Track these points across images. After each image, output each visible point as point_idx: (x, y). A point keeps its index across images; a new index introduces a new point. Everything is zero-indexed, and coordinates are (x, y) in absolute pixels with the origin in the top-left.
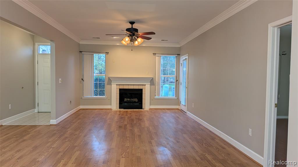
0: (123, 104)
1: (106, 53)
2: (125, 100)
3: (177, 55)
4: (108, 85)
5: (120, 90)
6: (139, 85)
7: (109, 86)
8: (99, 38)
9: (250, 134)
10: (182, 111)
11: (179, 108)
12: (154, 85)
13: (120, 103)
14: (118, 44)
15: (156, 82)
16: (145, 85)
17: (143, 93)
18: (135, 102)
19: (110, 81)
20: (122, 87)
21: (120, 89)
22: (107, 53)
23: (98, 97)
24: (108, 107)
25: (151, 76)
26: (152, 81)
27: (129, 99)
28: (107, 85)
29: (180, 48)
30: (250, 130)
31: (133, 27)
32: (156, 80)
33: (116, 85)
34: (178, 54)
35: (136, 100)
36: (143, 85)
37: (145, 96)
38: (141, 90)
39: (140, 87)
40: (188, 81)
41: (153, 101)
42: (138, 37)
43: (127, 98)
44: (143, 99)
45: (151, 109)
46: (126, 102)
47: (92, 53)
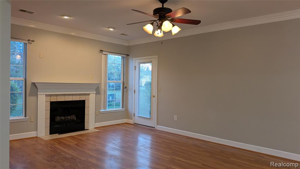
2: (58, 119)
3: (125, 56)
6: (80, 95)
7: (34, 97)
11: (127, 122)
12: (100, 94)
13: (51, 126)
15: (102, 90)
16: (89, 94)
17: (86, 106)
18: (73, 121)
19: (35, 88)
20: (54, 99)
21: (51, 102)
22: (30, 41)
24: (32, 134)
25: (95, 82)
26: (98, 90)
27: (64, 117)
28: (29, 96)
29: (129, 48)
33: (46, 95)
34: (127, 55)
35: (74, 117)
36: (85, 94)
37: (89, 110)
38: (84, 102)
39: (82, 98)
41: (99, 116)
43: (61, 116)
44: (85, 116)
45: (97, 128)
46: (58, 123)
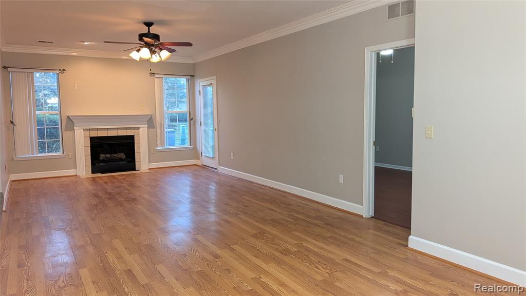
0: (97, 164)
1: (60, 70)
2: (102, 156)
3: (189, 77)
4: (67, 132)
5: (92, 139)
6: (127, 129)
7: (69, 132)
8: (52, 42)
9: (341, 181)
10: (204, 167)
11: (197, 164)
12: (154, 128)
13: (93, 164)
14: (74, 54)
15: (157, 122)
16: (139, 128)
17: (136, 142)
18: (121, 160)
19: (70, 122)
20: (95, 134)
22: (63, 70)
23: (47, 154)
24: (71, 172)
25: (147, 112)
26: (150, 122)
27: (109, 155)
28: (65, 131)
29: (194, 66)
30: (341, 177)
31: (151, 32)
32: (158, 118)
33: (84, 129)
34: (191, 76)
35: (122, 156)
36: (134, 128)
37: (140, 147)
38: (133, 137)
39: (130, 133)
40: (218, 119)
41: (153, 155)
42: (161, 50)
43: (105, 154)
45: (151, 169)
46: (103, 161)
47: (31, 71)
